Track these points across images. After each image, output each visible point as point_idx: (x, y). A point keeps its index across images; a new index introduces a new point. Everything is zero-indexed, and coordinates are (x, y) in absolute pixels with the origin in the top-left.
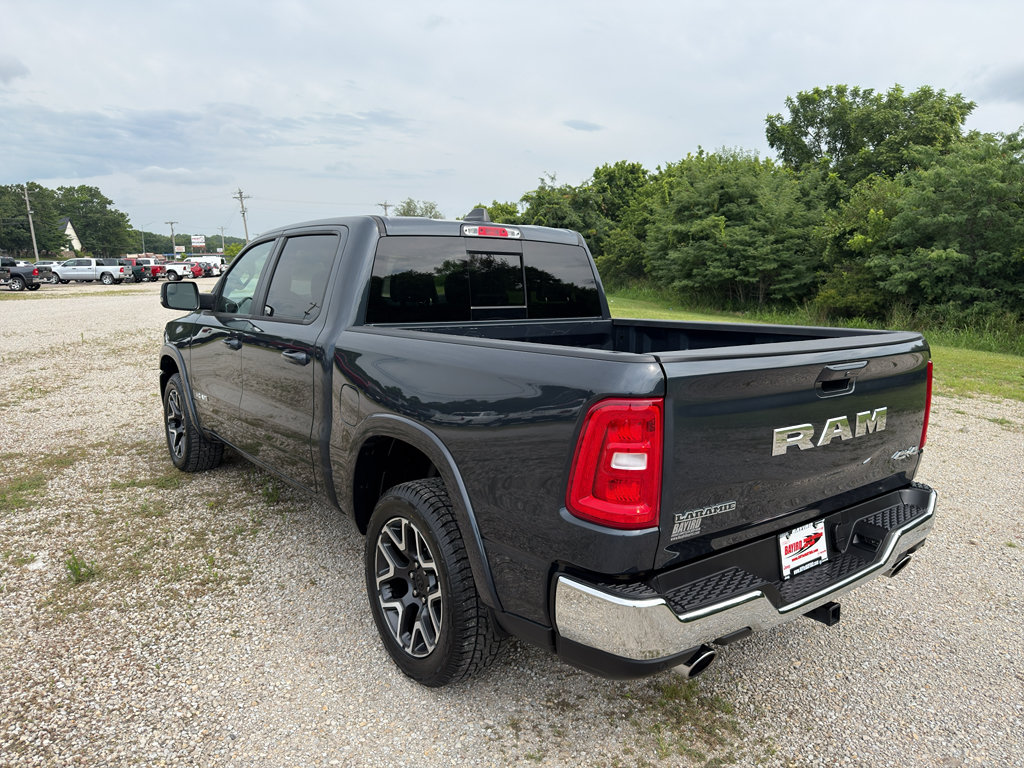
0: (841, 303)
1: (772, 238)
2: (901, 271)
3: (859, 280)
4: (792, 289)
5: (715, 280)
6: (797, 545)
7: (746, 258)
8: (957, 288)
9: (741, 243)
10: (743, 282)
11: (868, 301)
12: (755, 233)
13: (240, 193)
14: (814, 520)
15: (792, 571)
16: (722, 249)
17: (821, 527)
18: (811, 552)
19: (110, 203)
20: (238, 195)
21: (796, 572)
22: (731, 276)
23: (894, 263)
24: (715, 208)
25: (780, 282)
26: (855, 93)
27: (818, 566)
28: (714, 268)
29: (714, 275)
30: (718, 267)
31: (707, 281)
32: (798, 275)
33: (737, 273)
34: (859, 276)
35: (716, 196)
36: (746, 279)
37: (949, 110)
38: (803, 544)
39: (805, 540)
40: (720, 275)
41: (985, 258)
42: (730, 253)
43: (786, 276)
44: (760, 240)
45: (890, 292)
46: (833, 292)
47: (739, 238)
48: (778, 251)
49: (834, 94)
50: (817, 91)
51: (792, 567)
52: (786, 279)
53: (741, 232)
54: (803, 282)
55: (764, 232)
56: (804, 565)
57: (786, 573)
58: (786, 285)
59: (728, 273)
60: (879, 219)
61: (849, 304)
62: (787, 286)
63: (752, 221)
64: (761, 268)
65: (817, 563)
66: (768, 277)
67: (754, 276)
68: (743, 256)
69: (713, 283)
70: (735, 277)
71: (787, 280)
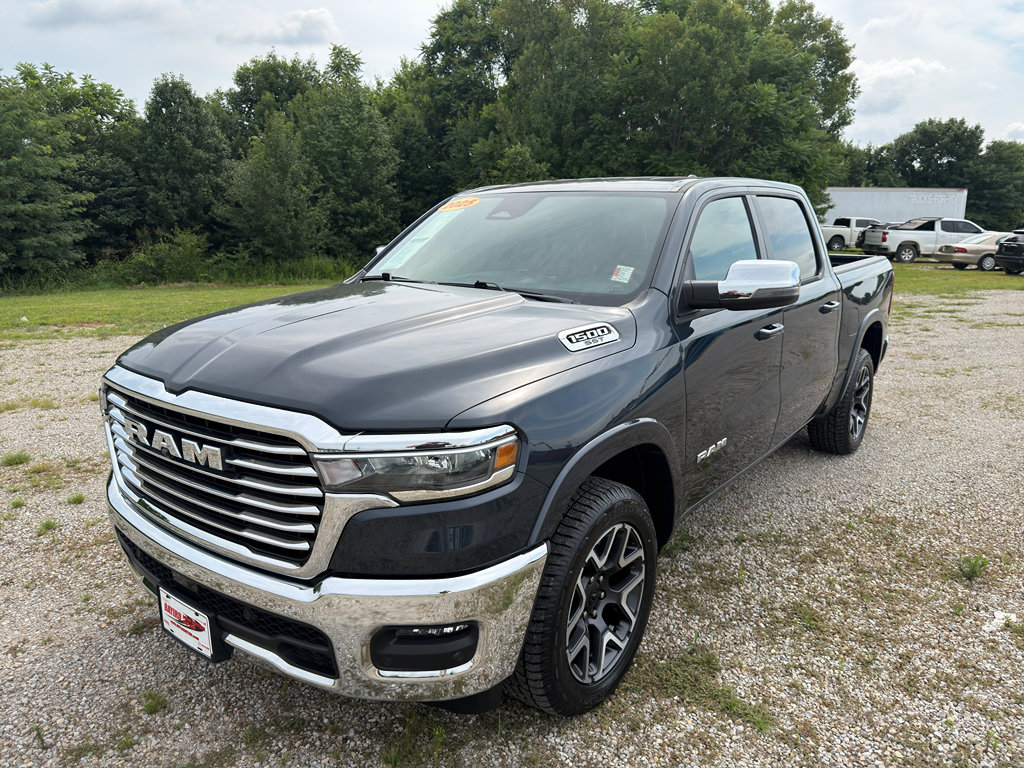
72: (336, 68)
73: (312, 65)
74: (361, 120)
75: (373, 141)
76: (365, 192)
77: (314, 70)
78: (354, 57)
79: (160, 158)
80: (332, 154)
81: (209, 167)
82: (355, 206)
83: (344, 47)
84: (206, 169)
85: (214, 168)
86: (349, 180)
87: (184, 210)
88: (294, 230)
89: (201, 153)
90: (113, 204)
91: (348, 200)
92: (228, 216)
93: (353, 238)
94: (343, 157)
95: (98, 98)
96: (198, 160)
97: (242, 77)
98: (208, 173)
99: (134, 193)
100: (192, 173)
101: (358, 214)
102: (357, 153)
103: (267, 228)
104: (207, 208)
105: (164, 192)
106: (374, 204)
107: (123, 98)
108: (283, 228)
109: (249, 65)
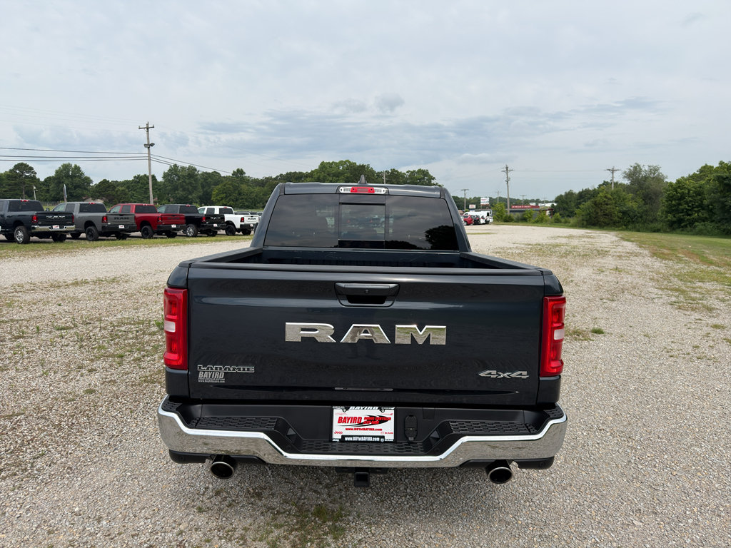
6: (354, 419)
13: (507, 168)
14: (382, 405)
15: (343, 437)
17: (389, 413)
18: (371, 429)
19: (434, 179)
20: (505, 169)
21: (346, 439)
27: (380, 442)
38: (363, 421)
39: (365, 418)
51: (344, 434)
56: (360, 436)
57: (336, 437)
65: (378, 439)
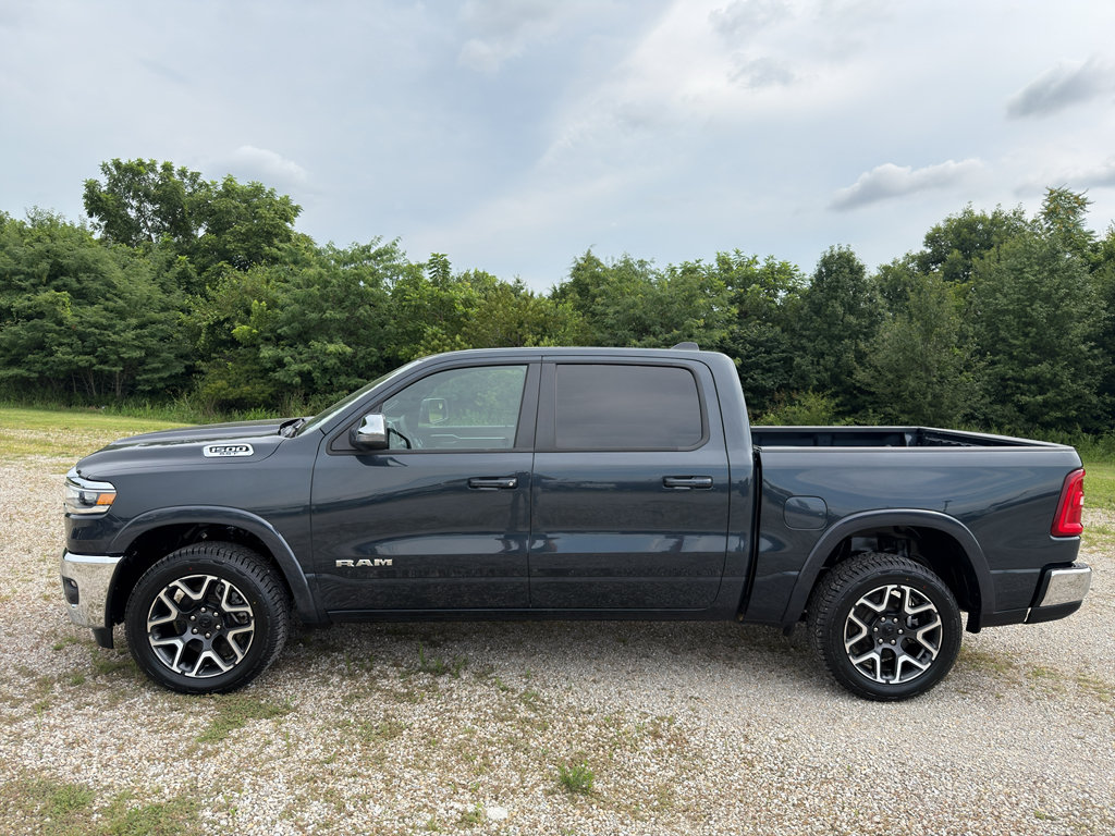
0: (234, 394)
1: (134, 321)
2: (296, 364)
3: (247, 371)
4: (161, 379)
5: (62, 369)
7: (104, 344)
8: (343, 379)
9: (96, 325)
10: (102, 371)
11: (263, 392)
12: (112, 315)
16: (70, 332)
22: (87, 364)
23: (286, 354)
24: (44, 280)
25: (145, 372)
26: (183, 173)
28: (62, 354)
29: (62, 363)
30: (69, 354)
31: (49, 369)
32: (167, 364)
33: (94, 361)
34: (247, 367)
35: (45, 265)
36: (106, 368)
37: (284, 210)
40: (70, 362)
41: (363, 352)
42: (82, 337)
43: (154, 365)
44: (120, 325)
45: (285, 383)
46: (220, 383)
47: (92, 320)
48: (143, 337)
49: (160, 170)
50: (141, 163)
52: (154, 369)
53: (92, 313)
54: (174, 372)
55: (122, 314)
58: (156, 373)
59: (83, 361)
60: (262, 310)
61: (243, 396)
62: (156, 376)
63: (102, 300)
64: (126, 356)
66: (132, 366)
67: (115, 365)
68: (99, 341)
69: (56, 371)
70: (92, 365)
71: (156, 370)
72: (1050, 214)
73: (1018, 215)
74: (1053, 272)
75: (1067, 294)
76: (1049, 353)
77: (1020, 219)
78: (1077, 198)
79: (812, 325)
80: (1007, 312)
81: (860, 332)
82: (1031, 371)
83: (1065, 188)
84: (854, 335)
85: (865, 334)
86: (1028, 341)
87: (826, 375)
88: (935, 396)
89: (852, 319)
90: (764, 369)
91: (1025, 363)
92: (869, 380)
93: (1021, 408)
94: (1021, 314)
95: (776, 275)
96: (848, 326)
97: (931, 240)
98: (858, 337)
99: (783, 359)
100: (841, 338)
101: (1036, 380)
102: (1040, 311)
103: (905, 394)
104: (850, 374)
105: (809, 358)
106: (1058, 368)
107: (797, 273)
108: (923, 394)
109: (942, 225)
